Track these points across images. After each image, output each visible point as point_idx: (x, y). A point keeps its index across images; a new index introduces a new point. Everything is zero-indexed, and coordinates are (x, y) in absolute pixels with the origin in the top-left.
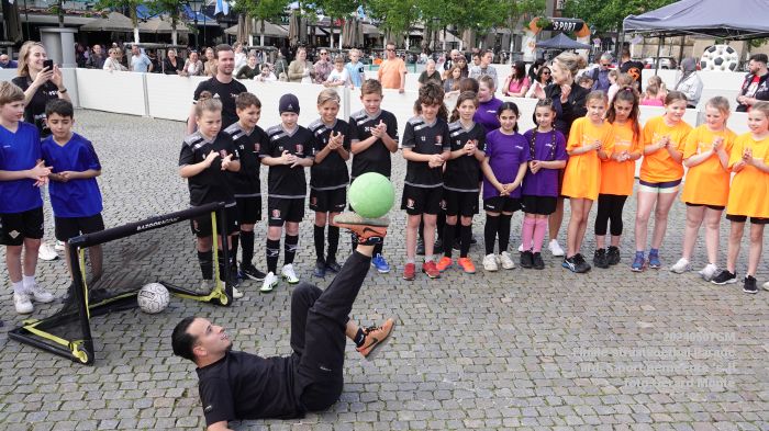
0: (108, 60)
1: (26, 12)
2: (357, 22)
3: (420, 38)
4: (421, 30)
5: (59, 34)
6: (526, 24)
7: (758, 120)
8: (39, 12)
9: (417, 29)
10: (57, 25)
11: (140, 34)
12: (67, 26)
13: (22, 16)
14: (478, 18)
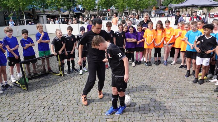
0: (51, 22)
1: (37, 12)
2: (112, 10)
3: (127, 13)
4: (128, 11)
5: (43, 17)
6: (152, 8)
7: (187, 28)
8: (40, 12)
9: (127, 11)
10: (43, 15)
11: (61, 16)
12: (45, 15)
13: (36, 13)
14: (141, 7)
